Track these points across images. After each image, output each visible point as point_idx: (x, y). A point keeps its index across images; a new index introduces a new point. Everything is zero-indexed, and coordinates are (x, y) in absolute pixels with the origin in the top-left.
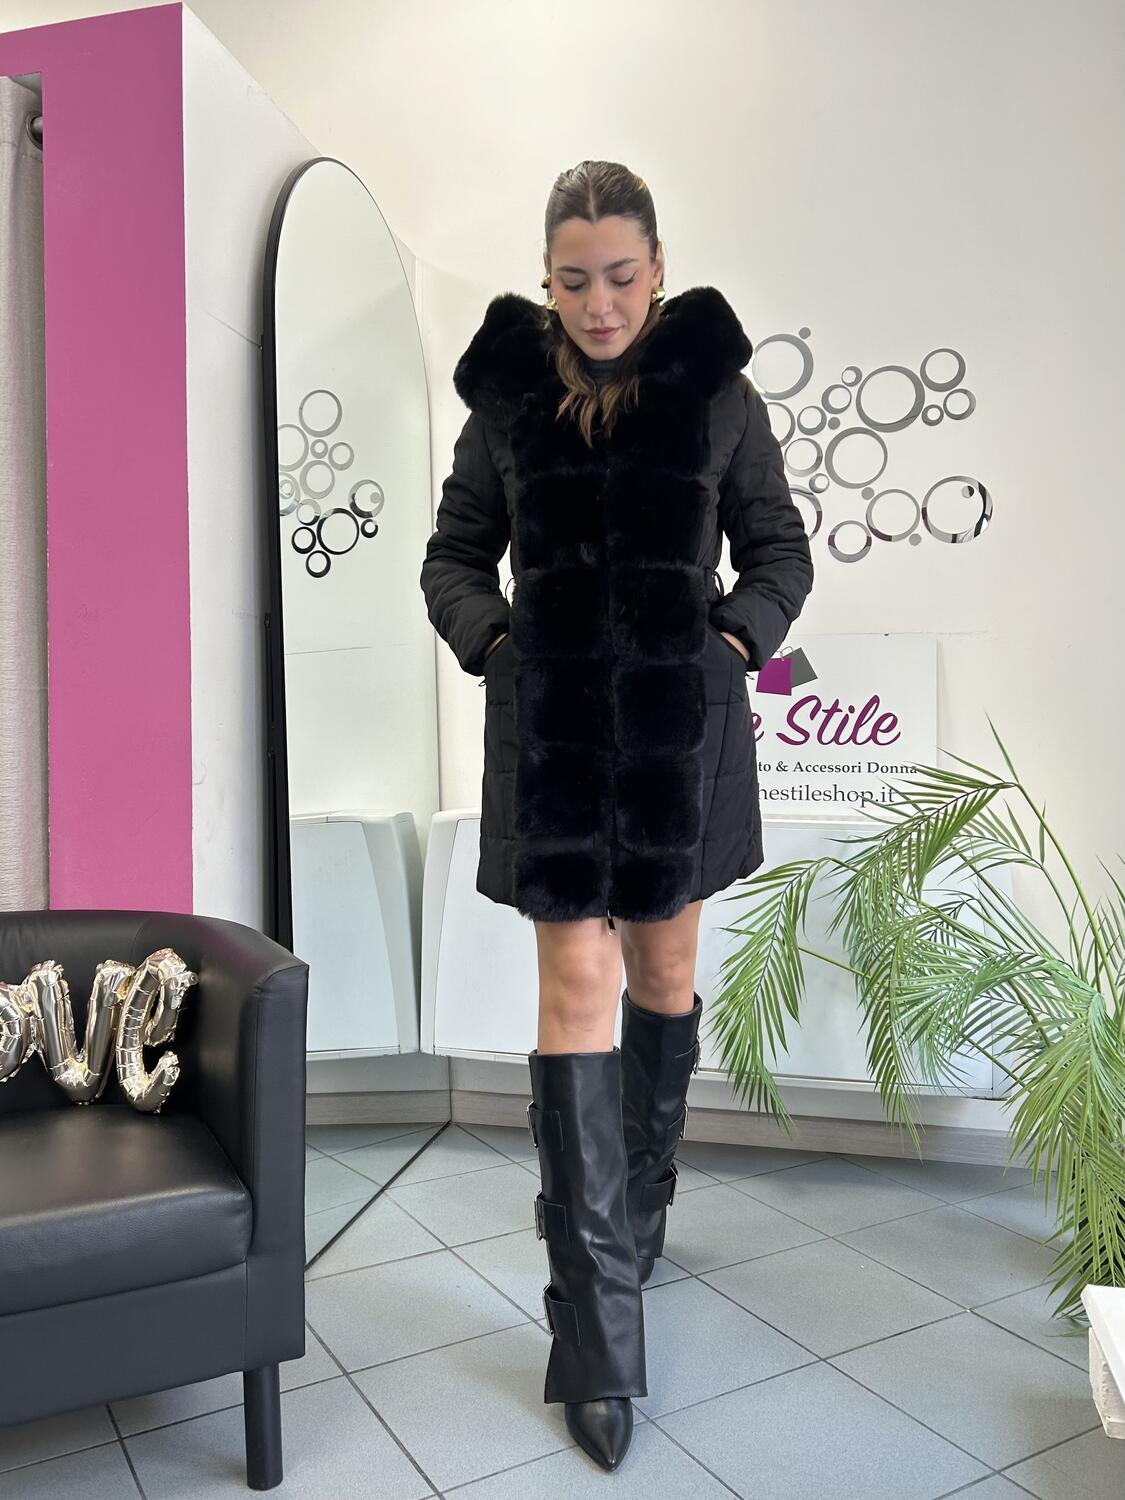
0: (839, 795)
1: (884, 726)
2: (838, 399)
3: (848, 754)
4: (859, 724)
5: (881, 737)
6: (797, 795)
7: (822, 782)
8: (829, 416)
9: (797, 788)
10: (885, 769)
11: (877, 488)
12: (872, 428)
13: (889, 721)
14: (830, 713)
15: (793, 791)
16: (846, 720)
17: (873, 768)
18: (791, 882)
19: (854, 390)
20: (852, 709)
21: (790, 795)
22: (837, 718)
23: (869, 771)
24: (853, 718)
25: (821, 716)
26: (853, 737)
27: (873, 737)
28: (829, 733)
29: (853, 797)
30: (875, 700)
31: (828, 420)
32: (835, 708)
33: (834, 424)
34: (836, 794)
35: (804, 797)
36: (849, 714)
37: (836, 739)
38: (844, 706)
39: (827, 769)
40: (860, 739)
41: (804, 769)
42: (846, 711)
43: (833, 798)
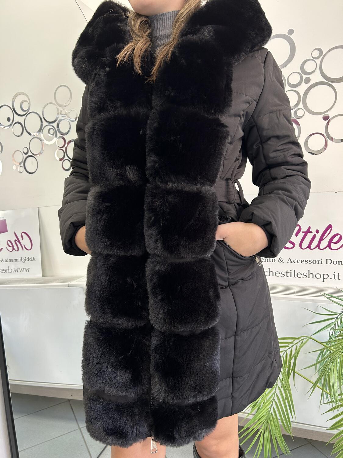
0: (311, 276)
1: (335, 240)
2: (309, 67)
3: (316, 254)
4: (321, 239)
5: (333, 246)
6: (289, 275)
7: (302, 268)
8: (305, 77)
9: (289, 271)
10: (335, 263)
11: (331, 114)
12: (329, 81)
13: (338, 237)
14: (306, 233)
15: (287, 273)
16: (314, 237)
17: (329, 262)
18: (286, 351)
19: (318, 61)
20: (317, 231)
21: (285, 274)
22: (309, 236)
23: (327, 263)
24: (318, 236)
25: (301, 235)
26: (318, 246)
27: (329, 246)
28: (305, 244)
29: (318, 276)
30: (330, 227)
31: (304, 78)
32: (309, 231)
33: (308, 81)
34: (309, 275)
35: (293, 275)
36: (316, 234)
37: (309, 247)
38: (313, 230)
39: (305, 262)
40: (321, 247)
41: (292, 261)
42: (314, 232)
43: (308, 277)
